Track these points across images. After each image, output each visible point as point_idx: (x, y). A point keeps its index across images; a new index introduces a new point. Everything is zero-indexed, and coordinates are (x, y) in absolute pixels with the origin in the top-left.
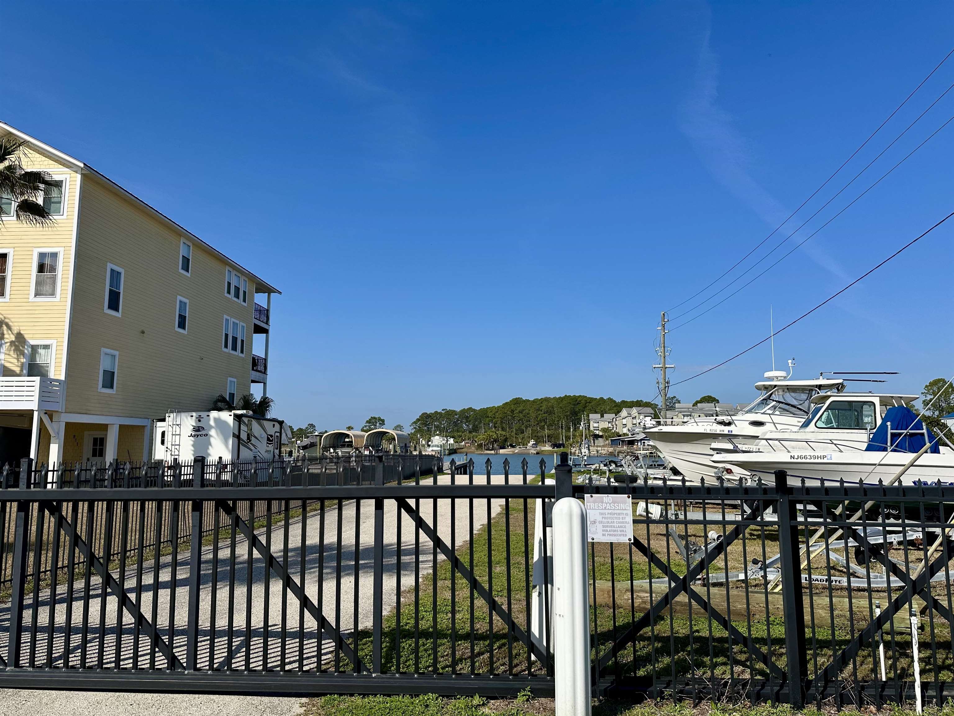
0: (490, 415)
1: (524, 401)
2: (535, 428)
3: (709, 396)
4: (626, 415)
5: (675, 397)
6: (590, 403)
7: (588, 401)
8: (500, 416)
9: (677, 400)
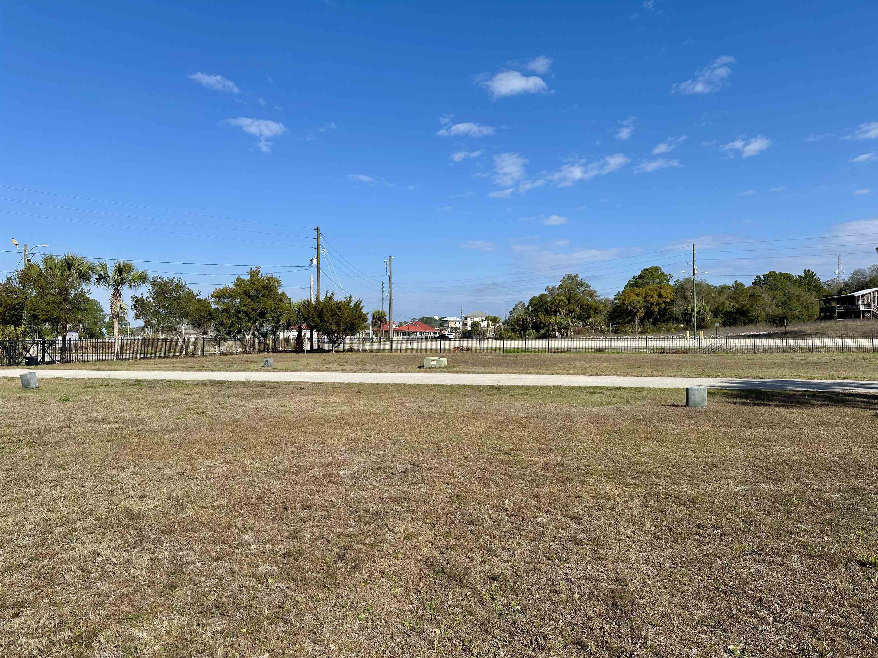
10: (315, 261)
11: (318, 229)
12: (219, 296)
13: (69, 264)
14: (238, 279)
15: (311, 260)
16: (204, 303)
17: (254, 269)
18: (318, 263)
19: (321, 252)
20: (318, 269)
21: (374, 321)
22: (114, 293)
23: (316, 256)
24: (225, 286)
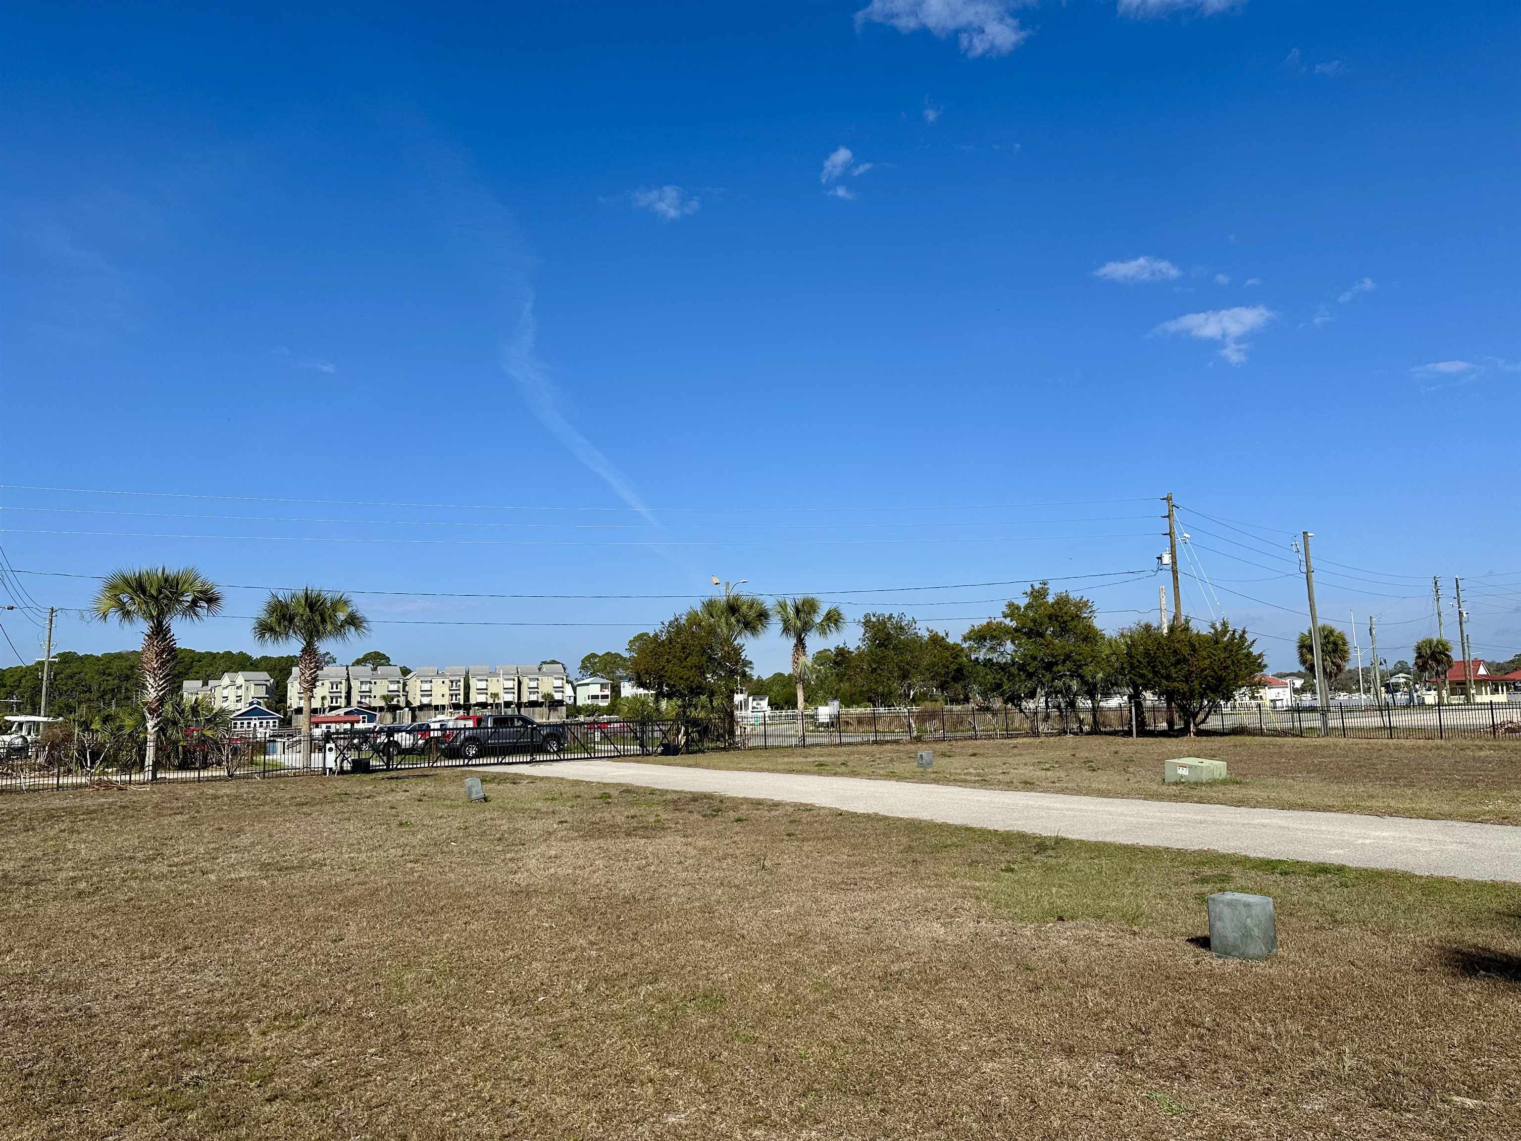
0: (9, 682)
1: (81, 658)
2: (94, 704)
3: (375, 653)
4: (229, 683)
5: (328, 653)
6: (200, 661)
7: (196, 658)
8: (29, 684)
9: (330, 658)
10: (1167, 559)
11: (1168, 499)
12: (980, 636)
13: (733, 608)
14: (1010, 605)
15: (1160, 558)
16: (955, 651)
17: (1037, 586)
18: (1174, 563)
19: (1179, 540)
20: (1175, 572)
21: (1420, 661)
22: (796, 645)
23: (1168, 549)
24: (989, 620)
